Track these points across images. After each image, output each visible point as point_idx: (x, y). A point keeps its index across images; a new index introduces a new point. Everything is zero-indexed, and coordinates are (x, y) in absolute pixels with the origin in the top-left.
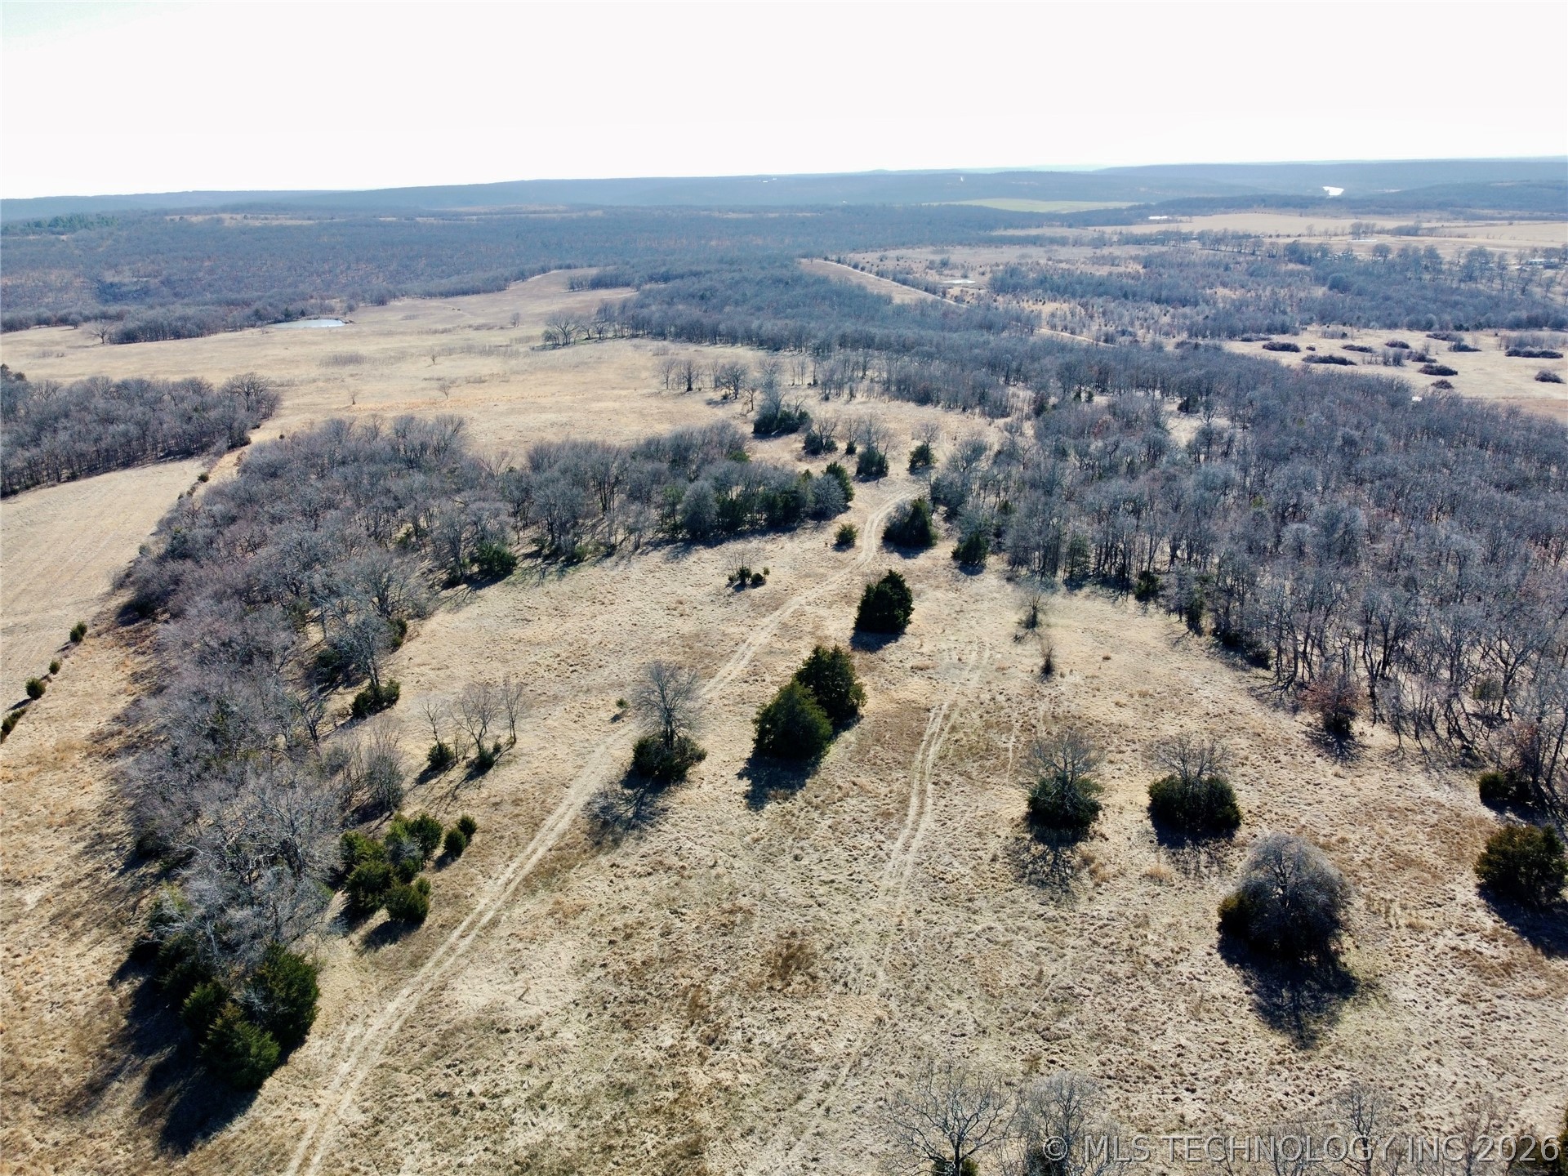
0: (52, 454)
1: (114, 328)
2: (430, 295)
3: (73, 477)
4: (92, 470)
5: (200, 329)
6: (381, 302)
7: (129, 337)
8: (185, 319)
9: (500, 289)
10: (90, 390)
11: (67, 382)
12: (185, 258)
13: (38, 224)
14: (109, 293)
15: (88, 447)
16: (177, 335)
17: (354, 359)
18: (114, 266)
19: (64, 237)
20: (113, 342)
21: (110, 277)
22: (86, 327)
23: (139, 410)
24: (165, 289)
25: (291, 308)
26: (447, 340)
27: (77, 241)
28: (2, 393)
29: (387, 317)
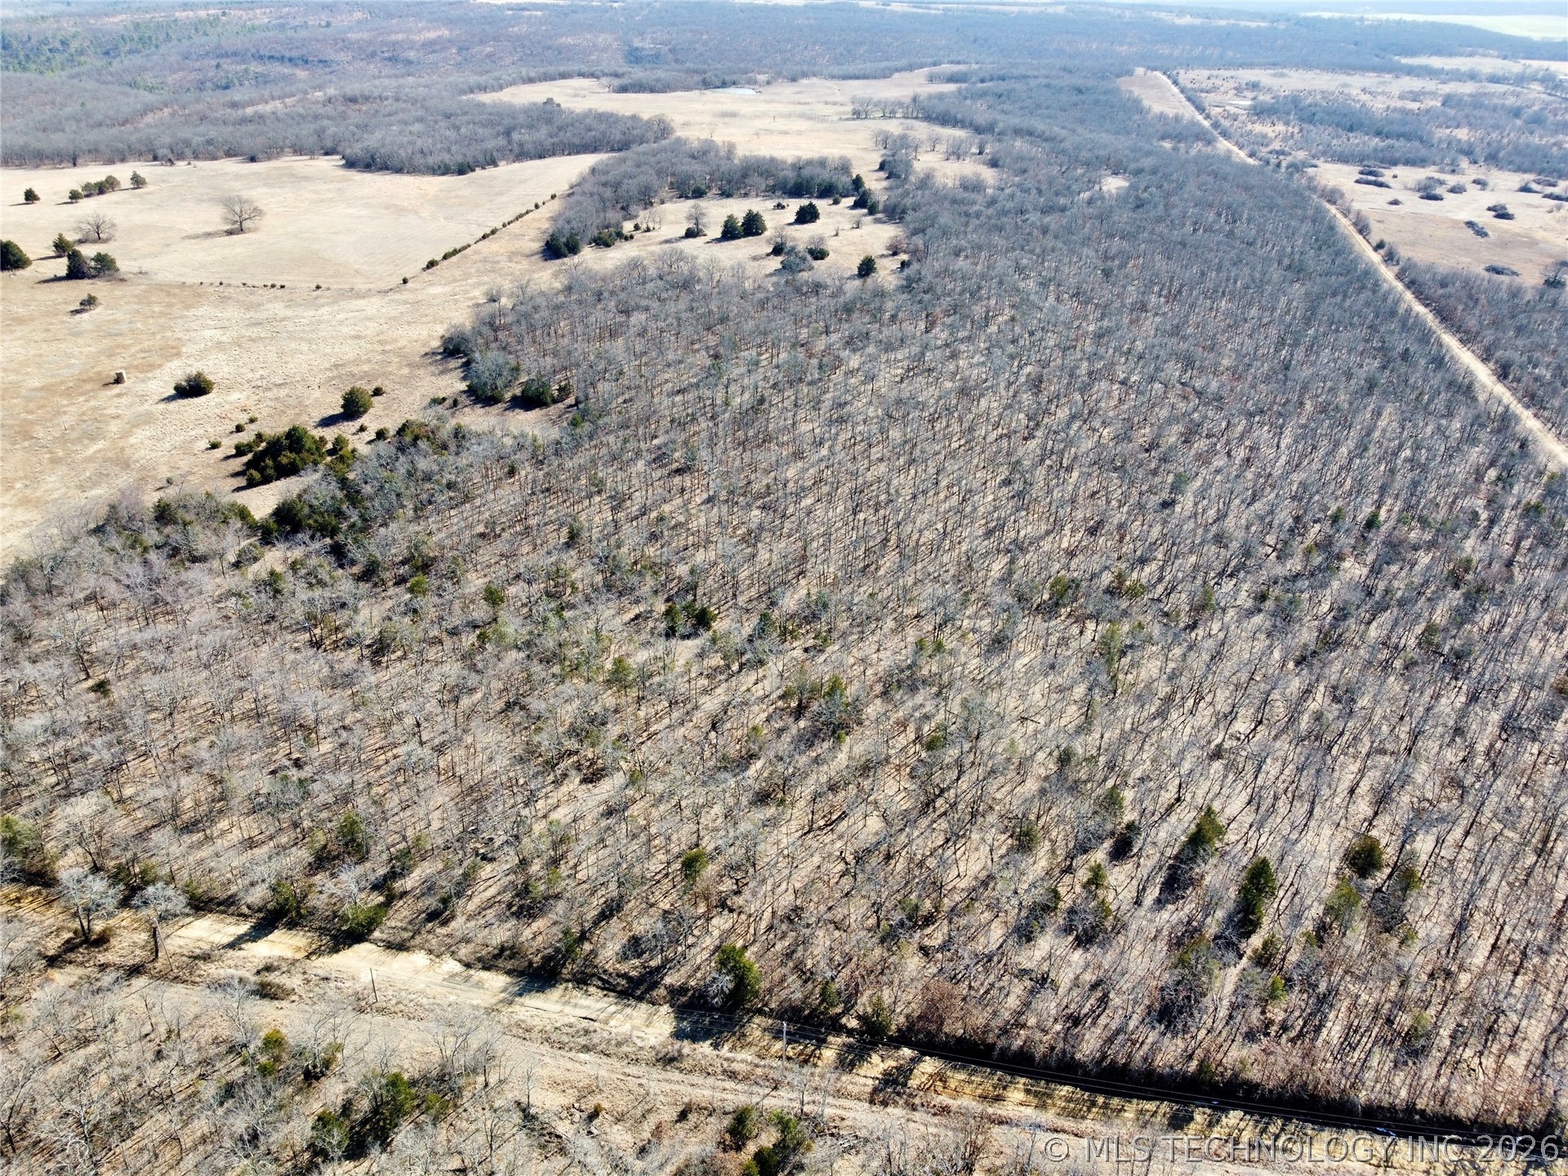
0: (561, 142)
1: (617, 82)
2: (833, 77)
3: (569, 154)
4: (578, 153)
5: (666, 88)
6: (794, 80)
7: (624, 89)
8: (658, 80)
9: (885, 76)
10: (587, 114)
11: (578, 111)
12: (691, 31)
14: (634, 56)
15: (577, 141)
16: (652, 90)
17: (733, 115)
18: (641, 34)
20: (615, 91)
21: (637, 43)
22: (604, 80)
23: (603, 126)
24: (670, 56)
25: (728, 78)
26: (799, 108)
27: (624, 9)
28: (548, 112)
29: (786, 90)
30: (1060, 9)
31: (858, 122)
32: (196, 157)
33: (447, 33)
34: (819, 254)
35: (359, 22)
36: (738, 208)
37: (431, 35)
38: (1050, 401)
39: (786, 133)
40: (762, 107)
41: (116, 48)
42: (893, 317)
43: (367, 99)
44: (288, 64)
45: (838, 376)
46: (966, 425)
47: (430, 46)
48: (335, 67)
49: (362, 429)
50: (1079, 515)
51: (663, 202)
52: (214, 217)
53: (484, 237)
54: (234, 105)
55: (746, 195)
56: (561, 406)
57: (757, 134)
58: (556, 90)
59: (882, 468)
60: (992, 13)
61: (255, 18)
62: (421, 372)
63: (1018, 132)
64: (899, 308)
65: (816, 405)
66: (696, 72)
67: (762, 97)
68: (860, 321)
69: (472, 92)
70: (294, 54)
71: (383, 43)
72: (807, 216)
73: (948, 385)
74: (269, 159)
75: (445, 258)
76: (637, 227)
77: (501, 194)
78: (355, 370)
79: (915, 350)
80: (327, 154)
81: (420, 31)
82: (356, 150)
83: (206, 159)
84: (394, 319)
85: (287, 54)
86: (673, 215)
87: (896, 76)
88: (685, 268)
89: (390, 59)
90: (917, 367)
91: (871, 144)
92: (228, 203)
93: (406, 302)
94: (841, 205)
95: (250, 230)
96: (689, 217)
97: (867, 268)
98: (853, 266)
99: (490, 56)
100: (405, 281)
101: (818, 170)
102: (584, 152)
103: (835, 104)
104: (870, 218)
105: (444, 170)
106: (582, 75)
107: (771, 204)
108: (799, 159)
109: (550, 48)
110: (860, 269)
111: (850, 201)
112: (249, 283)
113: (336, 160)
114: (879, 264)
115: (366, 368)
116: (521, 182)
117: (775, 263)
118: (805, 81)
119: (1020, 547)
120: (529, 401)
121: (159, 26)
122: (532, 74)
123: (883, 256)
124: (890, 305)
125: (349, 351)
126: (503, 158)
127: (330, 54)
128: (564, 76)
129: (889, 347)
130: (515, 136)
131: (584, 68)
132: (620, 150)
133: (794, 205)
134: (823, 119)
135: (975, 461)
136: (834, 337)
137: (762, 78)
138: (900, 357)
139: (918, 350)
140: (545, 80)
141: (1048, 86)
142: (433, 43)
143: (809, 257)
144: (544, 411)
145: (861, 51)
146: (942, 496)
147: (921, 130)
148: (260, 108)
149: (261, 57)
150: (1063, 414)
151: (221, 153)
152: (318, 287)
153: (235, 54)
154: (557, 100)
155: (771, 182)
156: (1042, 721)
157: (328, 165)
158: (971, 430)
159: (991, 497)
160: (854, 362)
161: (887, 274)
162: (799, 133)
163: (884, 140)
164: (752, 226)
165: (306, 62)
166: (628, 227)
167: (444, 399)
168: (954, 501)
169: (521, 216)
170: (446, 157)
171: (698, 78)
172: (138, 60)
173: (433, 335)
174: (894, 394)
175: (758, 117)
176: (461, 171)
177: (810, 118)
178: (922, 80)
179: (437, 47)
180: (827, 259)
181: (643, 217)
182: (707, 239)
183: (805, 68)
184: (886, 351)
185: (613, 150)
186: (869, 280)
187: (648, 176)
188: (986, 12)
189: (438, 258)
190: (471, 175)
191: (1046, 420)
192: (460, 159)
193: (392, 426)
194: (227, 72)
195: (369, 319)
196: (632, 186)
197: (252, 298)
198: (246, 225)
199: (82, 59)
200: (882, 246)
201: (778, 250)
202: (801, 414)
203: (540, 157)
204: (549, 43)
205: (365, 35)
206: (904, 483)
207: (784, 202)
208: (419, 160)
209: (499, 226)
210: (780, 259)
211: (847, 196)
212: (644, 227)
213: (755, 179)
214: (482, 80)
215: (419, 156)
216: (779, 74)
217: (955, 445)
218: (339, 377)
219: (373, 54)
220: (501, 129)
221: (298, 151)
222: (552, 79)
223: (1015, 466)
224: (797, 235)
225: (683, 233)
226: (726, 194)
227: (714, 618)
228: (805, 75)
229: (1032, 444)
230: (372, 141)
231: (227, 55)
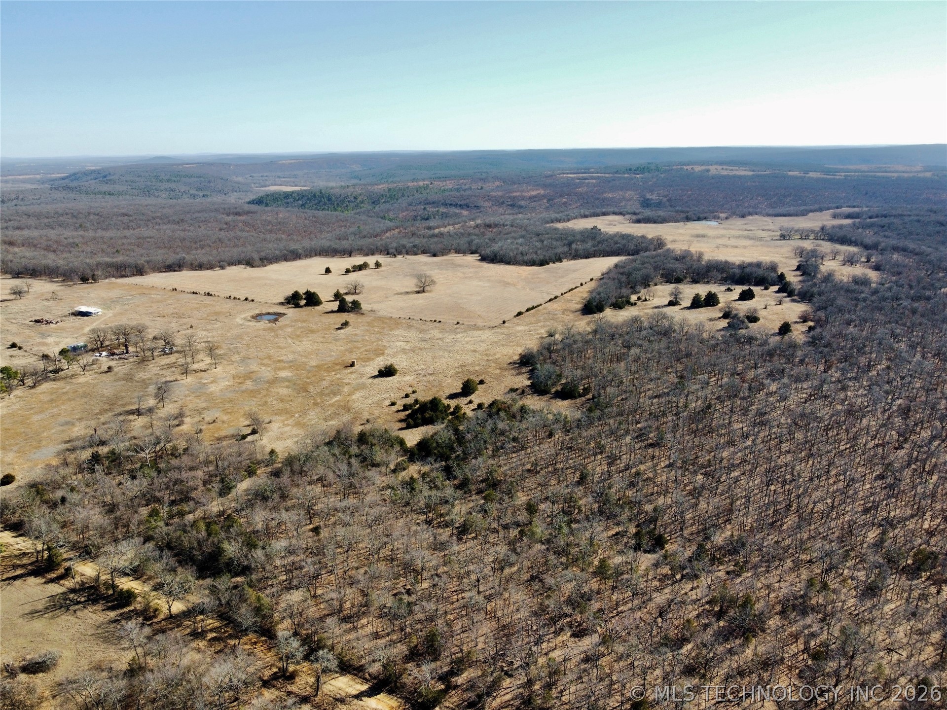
0: (599, 249)
1: (634, 217)
2: (768, 215)
3: (603, 256)
4: (608, 256)
5: (663, 221)
6: (743, 216)
7: (638, 221)
8: (659, 217)
9: (803, 215)
10: (616, 235)
11: (610, 233)
12: (681, 190)
13: (630, 170)
14: (646, 204)
15: (608, 249)
16: (655, 222)
18: (651, 192)
19: (638, 176)
20: (633, 222)
21: (648, 196)
22: (627, 217)
23: (624, 242)
24: (667, 203)
25: (701, 216)
26: (745, 233)
27: (642, 178)
28: (594, 233)
29: (738, 223)
30: (928, 175)
31: (784, 241)
32: (407, 254)
33: (542, 192)
34: (753, 319)
35: (498, 187)
36: (702, 290)
37: (534, 193)
38: (916, 425)
39: (737, 247)
40: (722, 232)
41: (379, 200)
42: (802, 362)
43: (496, 225)
44: (459, 208)
45: (761, 395)
46: (851, 435)
47: (533, 199)
48: (482, 209)
49: (471, 402)
50: (938, 506)
51: (656, 285)
52: (411, 284)
53: (550, 300)
54: (430, 228)
55: (708, 282)
56: (583, 399)
57: (718, 247)
58: (599, 222)
59: (789, 458)
60: (879, 177)
61: (446, 185)
62: (506, 373)
63: (895, 249)
64: (806, 356)
65: (745, 412)
66: (683, 212)
67: (722, 226)
68: (778, 362)
69: (552, 222)
70: (463, 203)
71: (509, 197)
72: (747, 296)
73: (839, 407)
74: (443, 255)
75: (528, 310)
76: (639, 299)
77: (562, 277)
78: (471, 369)
79: (816, 383)
80: (472, 253)
81: (528, 191)
82: (487, 251)
83: (412, 255)
84: (496, 342)
85: (459, 203)
86: (661, 293)
87: (811, 214)
88: (666, 323)
89: (511, 205)
90: (817, 394)
91: (792, 255)
92: (419, 277)
93: (503, 334)
94: (769, 290)
95: (428, 291)
96: (671, 294)
97: (785, 329)
98: (776, 327)
99: (564, 203)
100: (504, 322)
101: (756, 269)
102: (612, 256)
103: (769, 230)
104: (788, 299)
105: (532, 263)
106: (615, 213)
107: (723, 288)
108: (744, 263)
109: (598, 199)
110: (780, 329)
111: (776, 288)
112: (423, 319)
113: (476, 257)
114: (794, 327)
115: (477, 368)
116: (574, 271)
117: (724, 323)
118: (750, 217)
119: (890, 523)
120: (566, 394)
121: (400, 189)
122: (587, 213)
123: (796, 322)
124: (799, 353)
125: (469, 359)
126: (566, 257)
127: (481, 203)
128: (604, 214)
129: (797, 380)
130: (574, 246)
131: (616, 210)
132: (633, 255)
133: (738, 289)
134: (760, 239)
135: (857, 460)
136: (760, 371)
137: (723, 215)
138: (805, 386)
139: (818, 383)
140: (594, 216)
141: (918, 221)
142: (535, 197)
143: (746, 321)
144: (573, 401)
145: (788, 200)
146: (831, 481)
147: (826, 247)
148: (442, 230)
149: (446, 205)
150: (926, 434)
151: (420, 252)
152: (458, 323)
153: (434, 203)
154: (599, 227)
155: (725, 275)
156: (905, 654)
157: (472, 259)
158: (855, 438)
159: (868, 486)
160: (773, 387)
161: (799, 333)
162: (745, 247)
163: (801, 252)
164: (711, 300)
165: (468, 207)
166: (634, 298)
167: (517, 389)
168: (841, 485)
169: (572, 289)
170: (534, 256)
171: (683, 215)
172: (387, 206)
173: (514, 352)
174: (800, 409)
175: (718, 237)
176: (542, 263)
177: (752, 239)
178: (828, 217)
179: (536, 199)
180: (758, 323)
181: (643, 292)
182: (681, 307)
183: (751, 210)
184: (796, 382)
185: (629, 255)
186: (786, 337)
187: (649, 270)
188: (875, 177)
189: (523, 311)
190: (547, 266)
191: (912, 437)
192: (541, 257)
193: (487, 401)
194: (429, 212)
195: (482, 342)
196: (638, 275)
197: (423, 327)
198: (426, 288)
199: (362, 205)
200: (796, 316)
201: (726, 316)
202: (735, 417)
203: (587, 257)
204: (598, 196)
205: (500, 193)
206: (804, 469)
207: (732, 287)
208: (519, 258)
209: (559, 294)
210: (727, 321)
211: (774, 285)
212: (643, 298)
213: (714, 273)
214: (558, 216)
215: (520, 255)
216: (734, 214)
217: (842, 448)
218: (462, 372)
219: (503, 203)
220: (566, 242)
221: (458, 251)
222: (597, 215)
223: (888, 466)
224: (739, 307)
225: (667, 303)
226: (695, 281)
227: (667, 542)
228: (750, 214)
229: (901, 453)
230: (496, 247)
231: (429, 203)
